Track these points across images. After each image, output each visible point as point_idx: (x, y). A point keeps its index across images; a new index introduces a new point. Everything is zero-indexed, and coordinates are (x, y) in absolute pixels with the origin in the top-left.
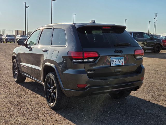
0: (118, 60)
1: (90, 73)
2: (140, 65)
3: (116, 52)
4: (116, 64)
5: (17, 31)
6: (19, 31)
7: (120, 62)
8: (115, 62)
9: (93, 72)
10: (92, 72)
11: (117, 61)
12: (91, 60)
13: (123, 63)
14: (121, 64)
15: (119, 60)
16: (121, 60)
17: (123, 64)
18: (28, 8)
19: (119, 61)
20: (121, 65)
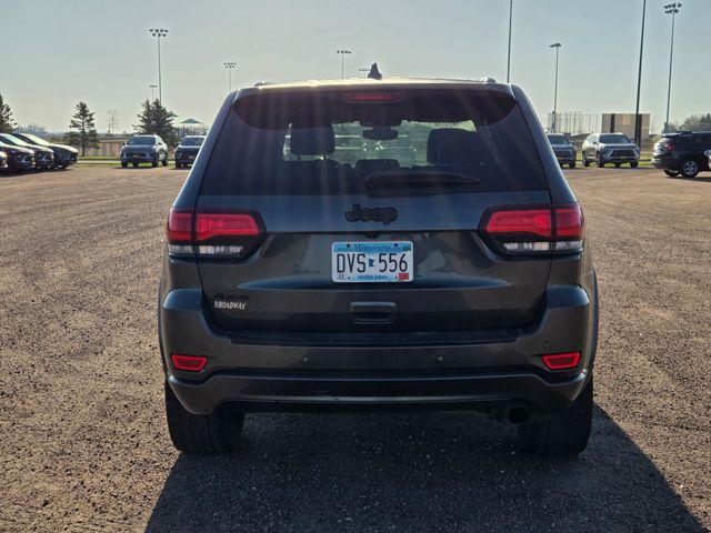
0: (375, 257)
1: (226, 309)
2: (542, 291)
3: (357, 214)
4: (359, 277)
5: (613, 116)
6: (620, 115)
7: (391, 266)
8: (356, 265)
9: (242, 306)
10: (236, 305)
11: (371, 262)
12: (235, 249)
13: (410, 271)
14: (393, 277)
15: (386, 258)
16: (397, 258)
17: (406, 276)
18: (676, 11)
19: (380, 261)
20: (395, 280)
